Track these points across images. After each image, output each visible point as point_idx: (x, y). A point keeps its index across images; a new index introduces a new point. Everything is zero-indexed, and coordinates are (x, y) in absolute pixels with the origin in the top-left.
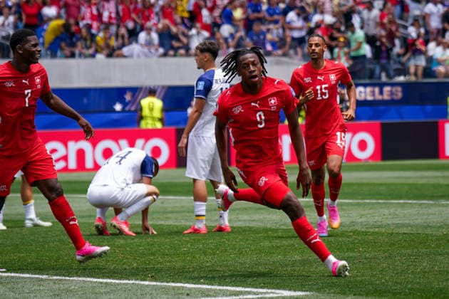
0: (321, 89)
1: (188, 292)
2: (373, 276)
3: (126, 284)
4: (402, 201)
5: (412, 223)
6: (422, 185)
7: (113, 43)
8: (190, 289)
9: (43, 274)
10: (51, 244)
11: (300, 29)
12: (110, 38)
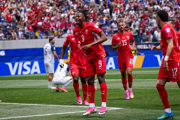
0: (124, 42)
1: (85, 109)
2: (141, 102)
3: (66, 107)
4: (149, 80)
5: (152, 86)
6: (155, 75)
7: (60, 34)
8: (86, 108)
9: (41, 104)
10: (43, 95)
11: (116, 28)
12: (58, 32)
